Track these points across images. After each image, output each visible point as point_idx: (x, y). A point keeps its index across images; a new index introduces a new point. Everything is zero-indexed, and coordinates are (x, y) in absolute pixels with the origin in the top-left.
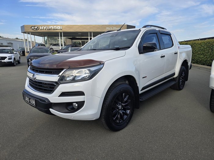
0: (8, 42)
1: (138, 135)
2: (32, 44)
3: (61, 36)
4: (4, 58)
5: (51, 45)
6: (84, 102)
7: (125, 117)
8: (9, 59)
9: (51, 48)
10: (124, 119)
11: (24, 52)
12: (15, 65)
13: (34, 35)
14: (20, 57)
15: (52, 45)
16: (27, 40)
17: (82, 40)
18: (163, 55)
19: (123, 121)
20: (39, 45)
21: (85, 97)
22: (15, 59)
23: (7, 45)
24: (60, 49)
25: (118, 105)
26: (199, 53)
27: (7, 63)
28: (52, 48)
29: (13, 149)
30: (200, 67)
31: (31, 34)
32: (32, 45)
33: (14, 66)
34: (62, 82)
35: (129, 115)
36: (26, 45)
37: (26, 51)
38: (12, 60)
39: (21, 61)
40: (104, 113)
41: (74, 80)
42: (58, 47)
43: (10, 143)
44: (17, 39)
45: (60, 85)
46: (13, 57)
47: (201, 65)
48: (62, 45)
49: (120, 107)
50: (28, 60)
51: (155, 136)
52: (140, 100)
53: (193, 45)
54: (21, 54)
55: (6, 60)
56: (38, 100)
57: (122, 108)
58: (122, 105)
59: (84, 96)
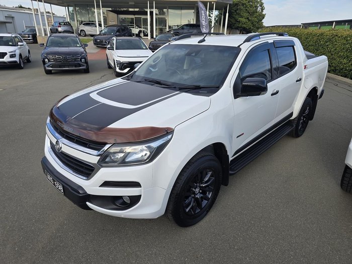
0: (6, 14)
1: (223, 234)
2: (48, 20)
3: (98, 6)
4: (3, 55)
5: (82, 25)
6: (140, 196)
7: (205, 203)
8: (12, 56)
9: (81, 30)
10: (203, 206)
11: (34, 36)
12: (22, 66)
13: (50, 3)
14: (29, 51)
15: (84, 24)
16: (37, 9)
17: (136, 16)
18: (275, 91)
19: (201, 209)
20: (60, 23)
21: (141, 190)
22: (20, 55)
23: (5, 21)
24: (98, 33)
25: (193, 189)
26: (340, 55)
27: (9, 64)
28: (84, 30)
29: (35, 255)
30: (340, 82)
31: (45, 2)
32: (48, 23)
33: (22, 68)
34: (103, 165)
35: (210, 199)
36: (38, 24)
37: (38, 34)
38: (17, 59)
39: (32, 58)
40: (171, 207)
41: (123, 163)
42: (94, 28)
43: (30, 242)
44: (21, 7)
45: (102, 169)
46: (18, 53)
47: (341, 76)
48: (100, 25)
49: (197, 190)
50: (44, 59)
51: (248, 237)
52: (230, 172)
53: (333, 38)
54: (30, 40)
55: (6, 59)
56: (68, 187)
57: (201, 191)
58: (200, 187)
59: (140, 188)
